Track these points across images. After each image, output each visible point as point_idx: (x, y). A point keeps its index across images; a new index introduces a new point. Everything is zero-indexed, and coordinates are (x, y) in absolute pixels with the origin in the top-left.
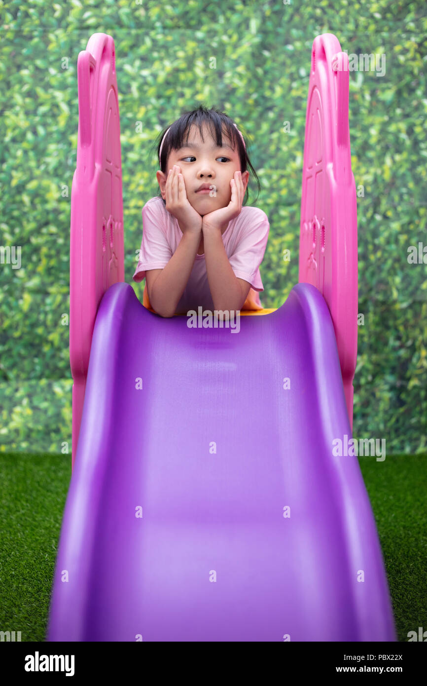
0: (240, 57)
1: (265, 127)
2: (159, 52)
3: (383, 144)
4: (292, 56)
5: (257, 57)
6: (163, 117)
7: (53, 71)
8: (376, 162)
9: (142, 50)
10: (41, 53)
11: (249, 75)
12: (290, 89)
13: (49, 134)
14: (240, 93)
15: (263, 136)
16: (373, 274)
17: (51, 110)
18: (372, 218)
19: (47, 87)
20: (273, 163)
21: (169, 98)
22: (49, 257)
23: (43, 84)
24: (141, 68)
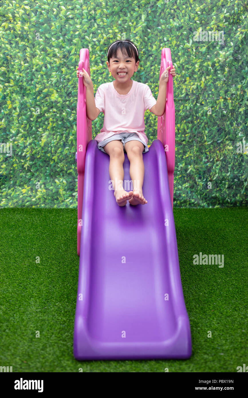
0: (137, 32)
1: (148, 64)
2: (101, 30)
3: (201, 71)
4: (160, 32)
5: (145, 32)
6: (103, 59)
7: (53, 39)
8: (198, 80)
9: (93, 29)
11: (141, 40)
12: (160, 47)
13: (52, 68)
15: (148, 68)
16: (196, 129)
18: (196, 104)
19: (51, 46)
20: (152, 80)
22: (53, 122)
23: (49, 45)
24: (93, 37)
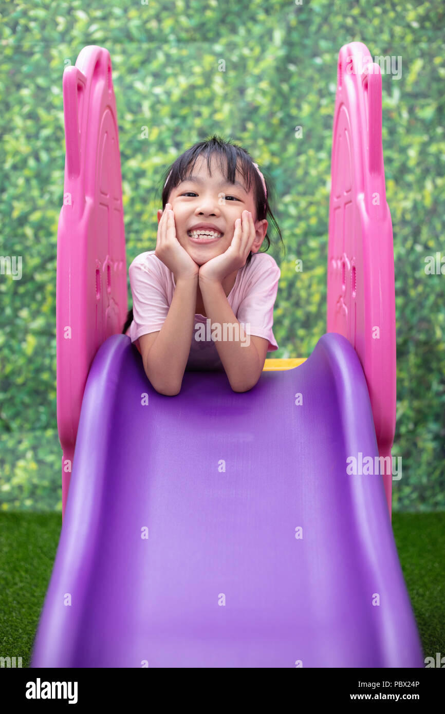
0: (264, 72)
1: (291, 149)
2: (173, 67)
3: (423, 166)
4: (321, 70)
5: (282, 72)
6: (179, 138)
7: (56, 90)
8: (415, 187)
9: (154, 66)
10: (44, 70)
11: (273, 91)
12: (319, 106)
13: (53, 160)
14: (264, 111)
15: (289, 159)
16: (414, 311)
17: (54, 133)
18: (412, 248)
19: (50, 107)
20: (301, 188)
21: (184, 119)
22: (54, 294)
23: (45, 104)
24: (154, 85)
